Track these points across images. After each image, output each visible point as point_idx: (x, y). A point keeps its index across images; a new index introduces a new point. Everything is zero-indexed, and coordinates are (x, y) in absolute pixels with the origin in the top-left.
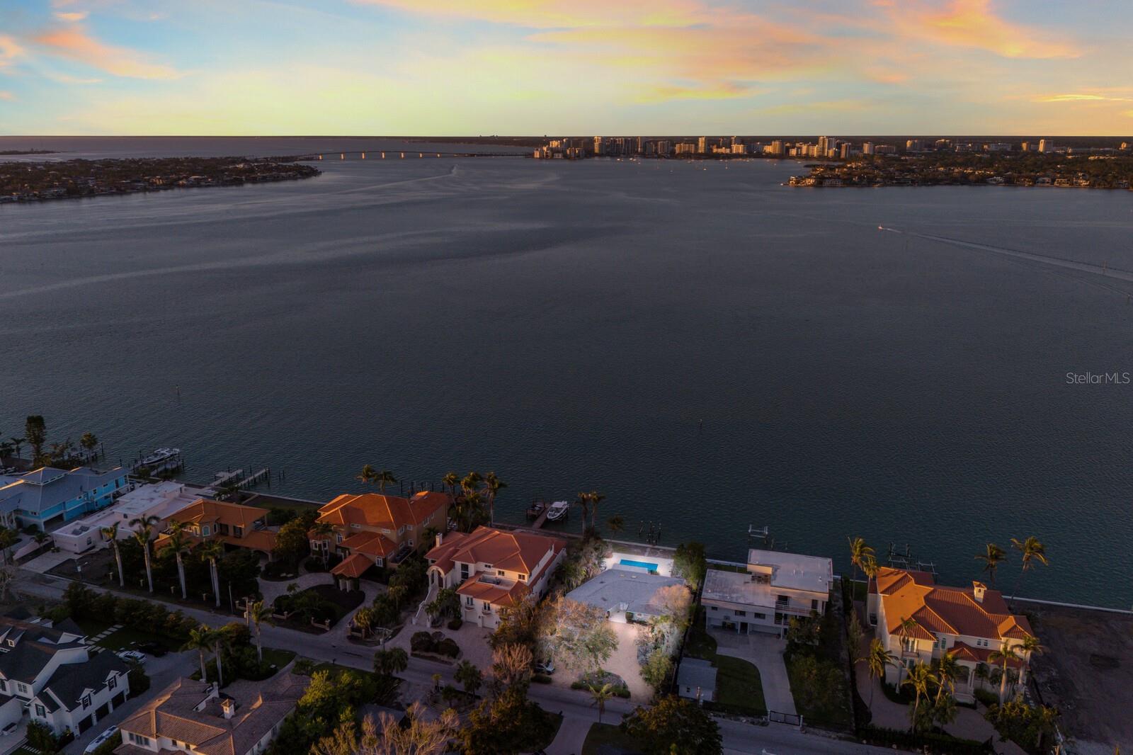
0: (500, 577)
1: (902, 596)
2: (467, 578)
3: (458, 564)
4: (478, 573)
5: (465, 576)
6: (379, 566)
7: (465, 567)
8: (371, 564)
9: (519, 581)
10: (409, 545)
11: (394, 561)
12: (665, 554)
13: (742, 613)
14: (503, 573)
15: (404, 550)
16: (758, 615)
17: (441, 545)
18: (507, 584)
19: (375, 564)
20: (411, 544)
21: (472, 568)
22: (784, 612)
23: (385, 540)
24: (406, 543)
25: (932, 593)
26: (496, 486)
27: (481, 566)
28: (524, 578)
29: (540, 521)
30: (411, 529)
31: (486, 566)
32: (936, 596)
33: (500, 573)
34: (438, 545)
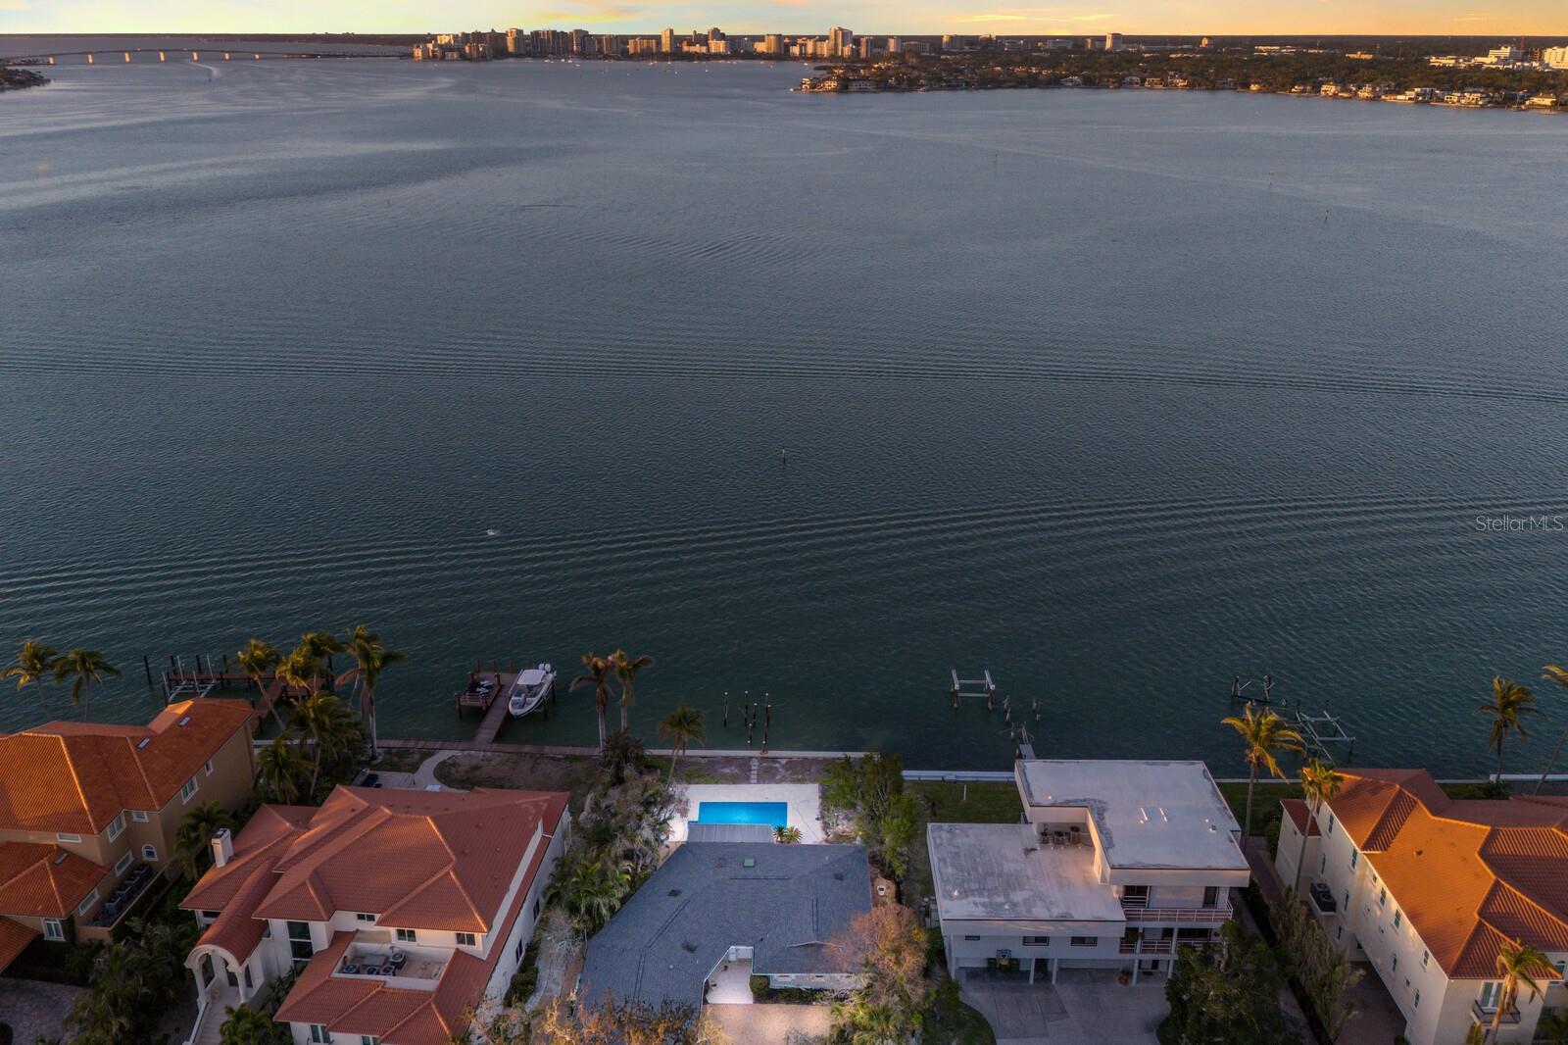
0: (405, 945)
1: (1419, 853)
2: (309, 954)
3: (279, 926)
4: (340, 938)
5: (302, 950)
6: (55, 938)
7: (300, 931)
8: (29, 939)
9: (458, 952)
10: (146, 858)
11: (100, 917)
12: (797, 772)
13: (1042, 940)
14: (412, 935)
15: (130, 875)
16: (1078, 941)
17: (230, 860)
18: (426, 965)
19: (43, 936)
20: (150, 854)
21: (320, 934)
22: (1141, 925)
23: (70, 863)
24: (137, 853)
25: (1492, 837)
26: (378, 664)
27: (347, 920)
28: (471, 941)
29: (492, 723)
30: (146, 820)
31: (361, 917)
32: (1502, 846)
33: (401, 934)
34: (220, 862)
